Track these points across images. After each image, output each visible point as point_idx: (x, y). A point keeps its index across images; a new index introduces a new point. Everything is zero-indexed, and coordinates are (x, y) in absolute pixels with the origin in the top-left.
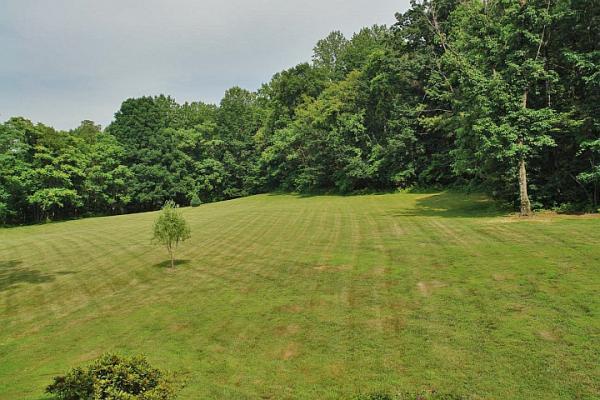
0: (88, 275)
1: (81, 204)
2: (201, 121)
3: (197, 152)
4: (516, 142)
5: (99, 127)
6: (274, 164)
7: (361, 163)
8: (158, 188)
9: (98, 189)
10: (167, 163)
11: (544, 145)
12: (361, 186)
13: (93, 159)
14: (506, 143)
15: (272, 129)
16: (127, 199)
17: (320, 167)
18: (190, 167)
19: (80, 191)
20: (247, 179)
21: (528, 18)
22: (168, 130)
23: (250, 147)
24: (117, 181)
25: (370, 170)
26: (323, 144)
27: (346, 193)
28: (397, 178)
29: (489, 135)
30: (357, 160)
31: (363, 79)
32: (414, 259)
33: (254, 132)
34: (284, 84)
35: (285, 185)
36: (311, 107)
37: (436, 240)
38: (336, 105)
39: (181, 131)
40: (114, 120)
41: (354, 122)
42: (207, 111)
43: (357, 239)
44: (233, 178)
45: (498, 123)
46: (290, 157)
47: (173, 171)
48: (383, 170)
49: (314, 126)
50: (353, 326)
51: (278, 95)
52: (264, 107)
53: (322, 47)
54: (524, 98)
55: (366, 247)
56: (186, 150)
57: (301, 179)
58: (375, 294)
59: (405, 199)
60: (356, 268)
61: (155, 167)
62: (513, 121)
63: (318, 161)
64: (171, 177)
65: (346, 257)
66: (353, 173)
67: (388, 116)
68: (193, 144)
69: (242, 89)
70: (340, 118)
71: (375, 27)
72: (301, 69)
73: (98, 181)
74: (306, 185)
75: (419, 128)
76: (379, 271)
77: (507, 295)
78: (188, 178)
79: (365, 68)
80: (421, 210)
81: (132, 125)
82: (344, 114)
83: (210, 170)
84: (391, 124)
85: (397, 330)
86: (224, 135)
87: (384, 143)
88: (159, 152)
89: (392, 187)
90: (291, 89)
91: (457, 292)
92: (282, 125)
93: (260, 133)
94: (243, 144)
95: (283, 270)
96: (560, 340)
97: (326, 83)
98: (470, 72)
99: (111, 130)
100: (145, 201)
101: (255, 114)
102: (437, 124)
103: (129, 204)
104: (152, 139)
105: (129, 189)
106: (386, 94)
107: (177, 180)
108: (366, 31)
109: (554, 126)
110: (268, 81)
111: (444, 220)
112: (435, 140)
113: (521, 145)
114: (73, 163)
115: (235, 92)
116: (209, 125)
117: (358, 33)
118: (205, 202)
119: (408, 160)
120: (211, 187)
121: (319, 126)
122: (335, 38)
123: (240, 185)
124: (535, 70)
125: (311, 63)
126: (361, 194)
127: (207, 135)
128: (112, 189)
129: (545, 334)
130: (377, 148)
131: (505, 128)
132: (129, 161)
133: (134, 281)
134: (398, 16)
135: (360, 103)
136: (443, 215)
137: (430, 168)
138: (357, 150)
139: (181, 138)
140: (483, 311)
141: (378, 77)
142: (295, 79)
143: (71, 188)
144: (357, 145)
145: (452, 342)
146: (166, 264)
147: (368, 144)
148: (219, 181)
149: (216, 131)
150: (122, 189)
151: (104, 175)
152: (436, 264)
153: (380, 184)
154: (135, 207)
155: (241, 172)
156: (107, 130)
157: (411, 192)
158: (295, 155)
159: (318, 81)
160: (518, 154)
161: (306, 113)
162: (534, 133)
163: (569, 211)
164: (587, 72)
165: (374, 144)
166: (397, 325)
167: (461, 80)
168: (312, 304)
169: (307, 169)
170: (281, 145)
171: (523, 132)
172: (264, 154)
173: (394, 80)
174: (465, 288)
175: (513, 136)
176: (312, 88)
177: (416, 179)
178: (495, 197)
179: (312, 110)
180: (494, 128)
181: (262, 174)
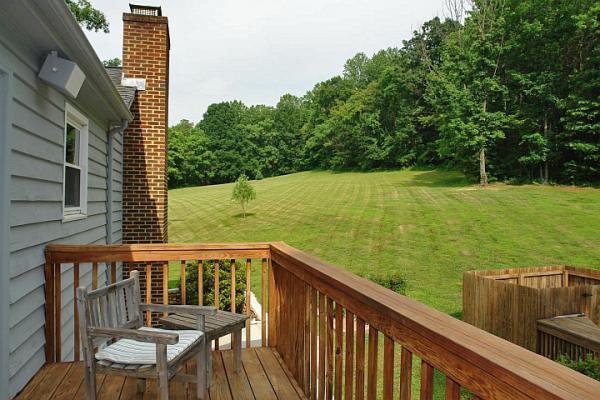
0: (192, 221)
1: (181, 178)
2: (263, 119)
3: (260, 141)
4: (479, 135)
5: (192, 124)
6: (315, 149)
7: (377, 149)
8: (233, 167)
9: (192, 167)
10: (239, 149)
11: (497, 137)
12: (377, 165)
13: (189, 146)
14: (471, 136)
15: (314, 124)
16: (212, 175)
17: (348, 151)
18: (255, 152)
19: (180, 169)
20: (296, 160)
21: (486, 49)
22: (239, 126)
23: (298, 137)
24: (205, 162)
25: (384, 154)
26: (350, 135)
27: (366, 170)
28: (402, 160)
29: (459, 130)
30: (374, 147)
31: (379, 88)
32: (401, 212)
33: (301, 127)
34: (322, 92)
35: (323, 165)
36: (341, 108)
37: (418, 201)
38: (359, 107)
39: (249, 126)
40: (202, 119)
41: (372, 119)
42: (267, 111)
43: (367, 200)
44: (285, 160)
45: (466, 122)
46: (326, 145)
47: (244, 154)
48: (394, 153)
49: (344, 123)
50: (354, 249)
51: (319, 99)
52: (308, 108)
53: (351, 64)
54: (485, 104)
55: (372, 206)
56: (252, 140)
57: (334, 161)
58: (371, 233)
59: (406, 175)
60: (362, 218)
61: (231, 152)
62: (476, 121)
63: (346, 147)
64: (242, 159)
65: (357, 212)
66: (371, 157)
67: (397, 115)
68: (257, 136)
69: (292, 95)
70: (362, 116)
71: (390, 49)
72: (335, 81)
73: (192, 162)
74: (337, 165)
75: (418, 124)
76: (377, 220)
77: (452, 232)
78: (254, 160)
79: (380, 80)
80: (416, 183)
81: (215, 122)
82: (365, 114)
83: (269, 154)
84: (398, 121)
85: (380, 251)
86: (279, 129)
87: (394, 135)
88: (234, 141)
89: (398, 166)
90: (328, 95)
91: (422, 231)
92: (321, 122)
93: (305, 127)
94: (293, 136)
95: (316, 219)
96: (473, 255)
97: (353, 91)
98: (447, 86)
99: (200, 126)
100: (224, 177)
101: (301, 113)
102: (430, 122)
103: (213, 178)
104: (229, 132)
105: (213, 168)
106: (396, 99)
107: (246, 162)
108: (383, 52)
109: (505, 124)
110: (311, 89)
111: (428, 188)
112: (430, 133)
113: (481, 138)
114: (176, 150)
115: (287, 97)
116: (269, 122)
117: (376, 53)
118: (265, 177)
119: (410, 147)
120: (270, 166)
121: (347, 122)
122: (360, 57)
123: (290, 165)
124: (491, 85)
125: (342, 76)
126: (377, 171)
127: (267, 129)
128: (201, 168)
129: (465, 252)
130: (389, 138)
131: (472, 127)
132: (213, 148)
133: (221, 226)
134: (405, 42)
135: (377, 106)
136: (429, 185)
137: (426, 153)
138: (374, 140)
139: (249, 131)
140: (434, 240)
141: (390, 87)
142: (330, 88)
143: (174, 167)
144: (375, 136)
145: (411, 257)
146: (240, 216)
147: (382, 135)
148: (276, 162)
149: (274, 126)
150: (208, 168)
151: (196, 157)
152: (413, 215)
153: (390, 164)
154: (217, 180)
155: (291, 155)
156: (197, 126)
157: (412, 170)
158: (330, 143)
159: (347, 89)
160: (479, 144)
161: (338, 113)
162: (491, 129)
163: (514, 184)
164: (526, 87)
165: (387, 135)
166: (380, 249)
167: (441, 92)
168: (331, 237)
169: (339, 153)
170: (320, 136)
171: (483, 128)
172: (308, 142)
173: (401, 89)
174: (427, 229)
175: (476, 131)
176: (343, 95)
177: (416, 161)
178: (465, 173)
179: (342, 110)
180: (463, 125)
181: (306, 157)
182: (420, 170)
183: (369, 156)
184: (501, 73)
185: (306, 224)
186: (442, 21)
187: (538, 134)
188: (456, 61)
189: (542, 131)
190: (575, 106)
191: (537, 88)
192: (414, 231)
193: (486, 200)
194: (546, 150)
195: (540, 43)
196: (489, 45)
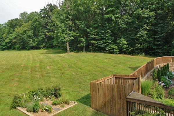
6: (9, 43)
11: (72, 39)
12: (32, 48)
14: (65, 38)
15: (8, 34)
20: (1, 46)
21: (69, 13)
23: (2, 38)
25: (35, 44)
26: (23, 38)
27: (29, 50)
28: (41, 46)
29: (61, 36)
30: (31, 42)
31: (32, 23)
32: (46, 62)
33: (3, 35)
34: (11, 23)
35: (12, 48)
36: (19, 29)
37: (50, 58)
38: (26, 29)
41: (30, 33)
43: (32, 59)
45: (63, 34)
46: (13, 41)
48: (38, 44)
51: (9, 25)
52: (5, 28)
53: (22, 15)
54: (68, 29)
55: (34, 60)
57: (17, 46)
58: (37, 70)
59: (43, 51)
60: (32, 65)
62: (66, 34)
63: (21, 42)
65: (29, 63)
67: (39, 32)
70: (27, 32)
71: (35, 12)
72: (16, 20)
74: (18, 48)
75: (46, 35)
76: (38, 65)
77: (66, 67)
79: (33, 21)
80: (46, 53)
84: (39, 34)
87: (38, 38)
89: (40, 48)
90: (13, 24)
92: (11, 33)
93: (4, 35)
95: (13, 67)
96: (76, 74)
97: (23, 24)
98: (57, 23)
101: (3, 30)
102: (50, 34)
106: (38, 27)
108: (33, 12)
109: (74, 35)
110: (7, 22)
111: (52, 54)
112: (50, 38)
113: (67, 39)
117: (31, 13)
119: (43, 42)
121: (21, 34)
122: (25, 13)
124: (70, 24)
125: (19, 18)
126: (32, 50)
129: (74, 74)
130: (36, 39)
131: (64, 35)
134: (41, 9)
135: (32, 29)
137: (48, 44)
138: (31, 40)
140: (61, 71)
141: (36, 23)
142: (14, 22)
144: (31, 39)
145: (55, 77)
152: (51, 63)
153: (37, 48)
157: (44, 49)
158: (15, 41)
159: (21, 23)
160: (67, 41)
162: (70, 36)
163: (76, 52)
164: (79, 25)
165: (35, 38)
166: (43, 76)
167: (55, 24)
168: (21, 73)
169: (19, 44)
170: (11, 38)
171: (68, 36)
172: (6, 40)
173: (40, 24)
174: (57, 67)
175: (66, 37)
176: (19, 24)
177: (45, 47)
178: (62, 50)
179: (19, 30)
180: (62, 35)
181: (5, 45)
182: (46, 49)
183: (30, 45)
184: (73, 20)
185: (8, 69)
186: (53, 5)
187: (82, 38)
188: (59, 15)
189: (83, 38)
190: (92, 31)
191: (82, 25)
192: (53, 68)
193: (72, 57)
194: (85, 43)
195: (82, 13)
196: (69, 11)
